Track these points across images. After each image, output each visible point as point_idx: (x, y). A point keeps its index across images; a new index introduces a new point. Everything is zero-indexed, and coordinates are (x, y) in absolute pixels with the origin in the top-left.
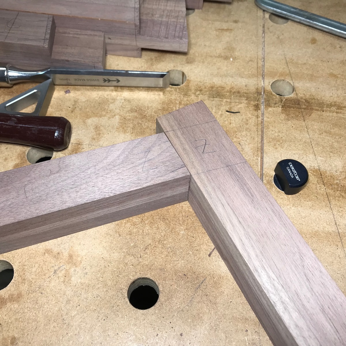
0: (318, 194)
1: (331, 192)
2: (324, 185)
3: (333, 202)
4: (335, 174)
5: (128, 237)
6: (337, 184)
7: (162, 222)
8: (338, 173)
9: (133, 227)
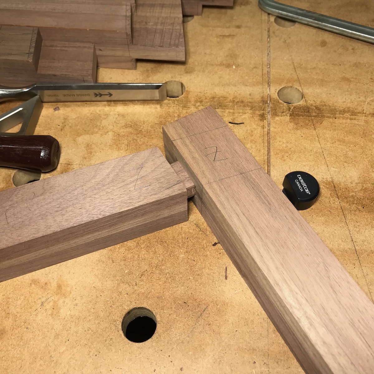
0: (331, 208)
1: (347, 206)
2: (338, 198)
3: (349, 217)
4: (350, 185)
5: (122, 263)
6: (352, 196)
7: (159, 245)
8: (354, 185)
9: (127, 252)
